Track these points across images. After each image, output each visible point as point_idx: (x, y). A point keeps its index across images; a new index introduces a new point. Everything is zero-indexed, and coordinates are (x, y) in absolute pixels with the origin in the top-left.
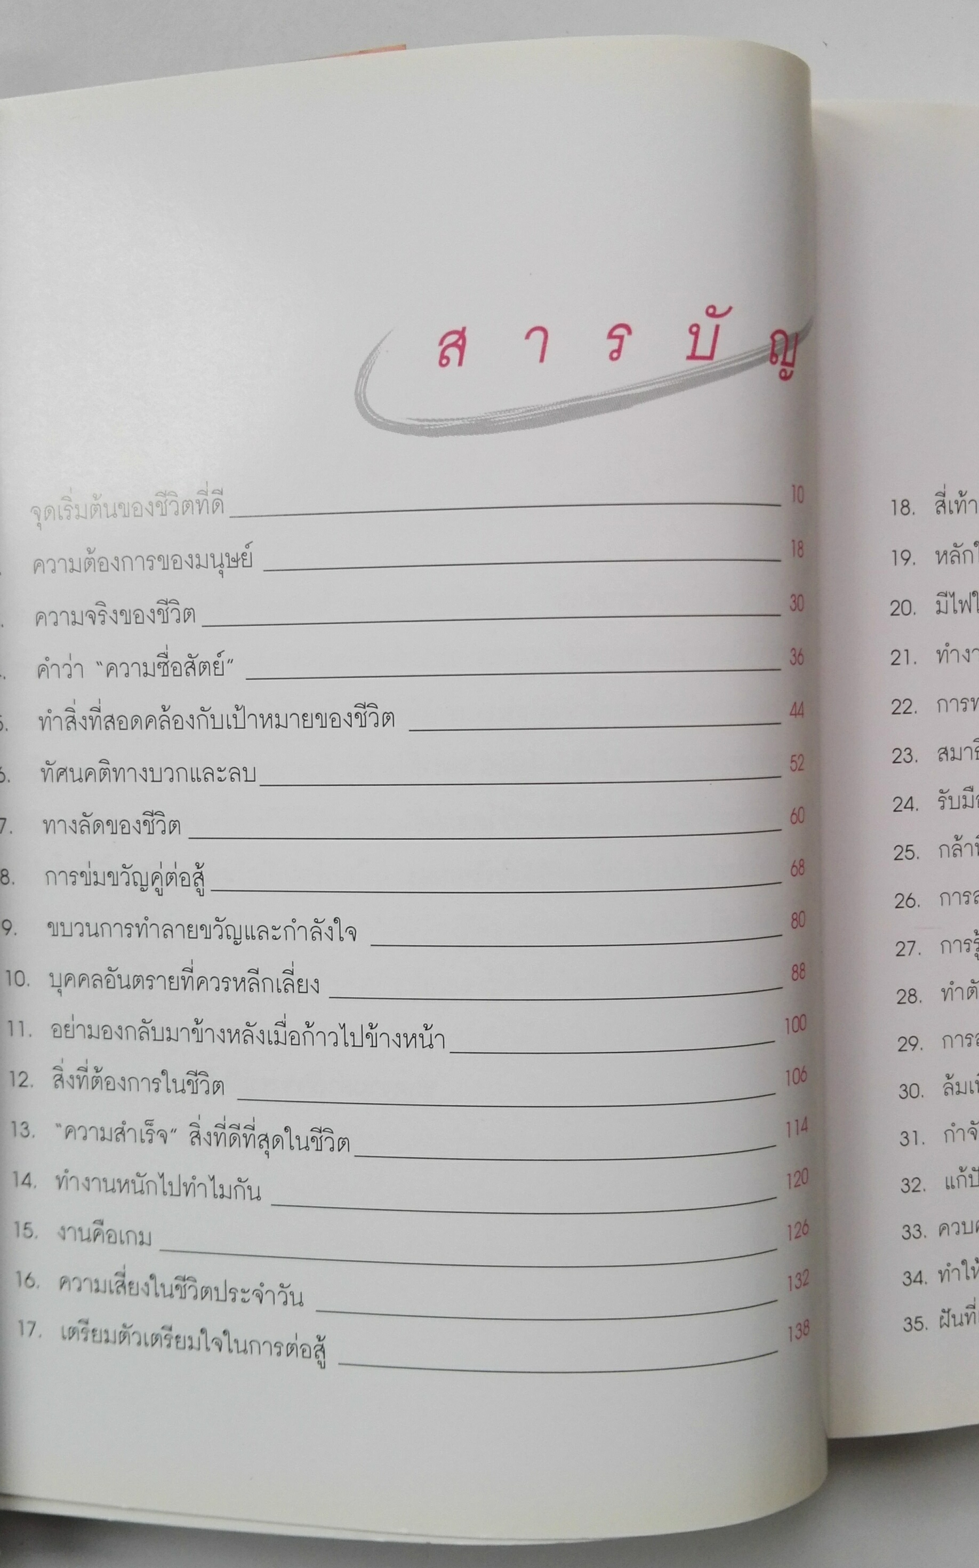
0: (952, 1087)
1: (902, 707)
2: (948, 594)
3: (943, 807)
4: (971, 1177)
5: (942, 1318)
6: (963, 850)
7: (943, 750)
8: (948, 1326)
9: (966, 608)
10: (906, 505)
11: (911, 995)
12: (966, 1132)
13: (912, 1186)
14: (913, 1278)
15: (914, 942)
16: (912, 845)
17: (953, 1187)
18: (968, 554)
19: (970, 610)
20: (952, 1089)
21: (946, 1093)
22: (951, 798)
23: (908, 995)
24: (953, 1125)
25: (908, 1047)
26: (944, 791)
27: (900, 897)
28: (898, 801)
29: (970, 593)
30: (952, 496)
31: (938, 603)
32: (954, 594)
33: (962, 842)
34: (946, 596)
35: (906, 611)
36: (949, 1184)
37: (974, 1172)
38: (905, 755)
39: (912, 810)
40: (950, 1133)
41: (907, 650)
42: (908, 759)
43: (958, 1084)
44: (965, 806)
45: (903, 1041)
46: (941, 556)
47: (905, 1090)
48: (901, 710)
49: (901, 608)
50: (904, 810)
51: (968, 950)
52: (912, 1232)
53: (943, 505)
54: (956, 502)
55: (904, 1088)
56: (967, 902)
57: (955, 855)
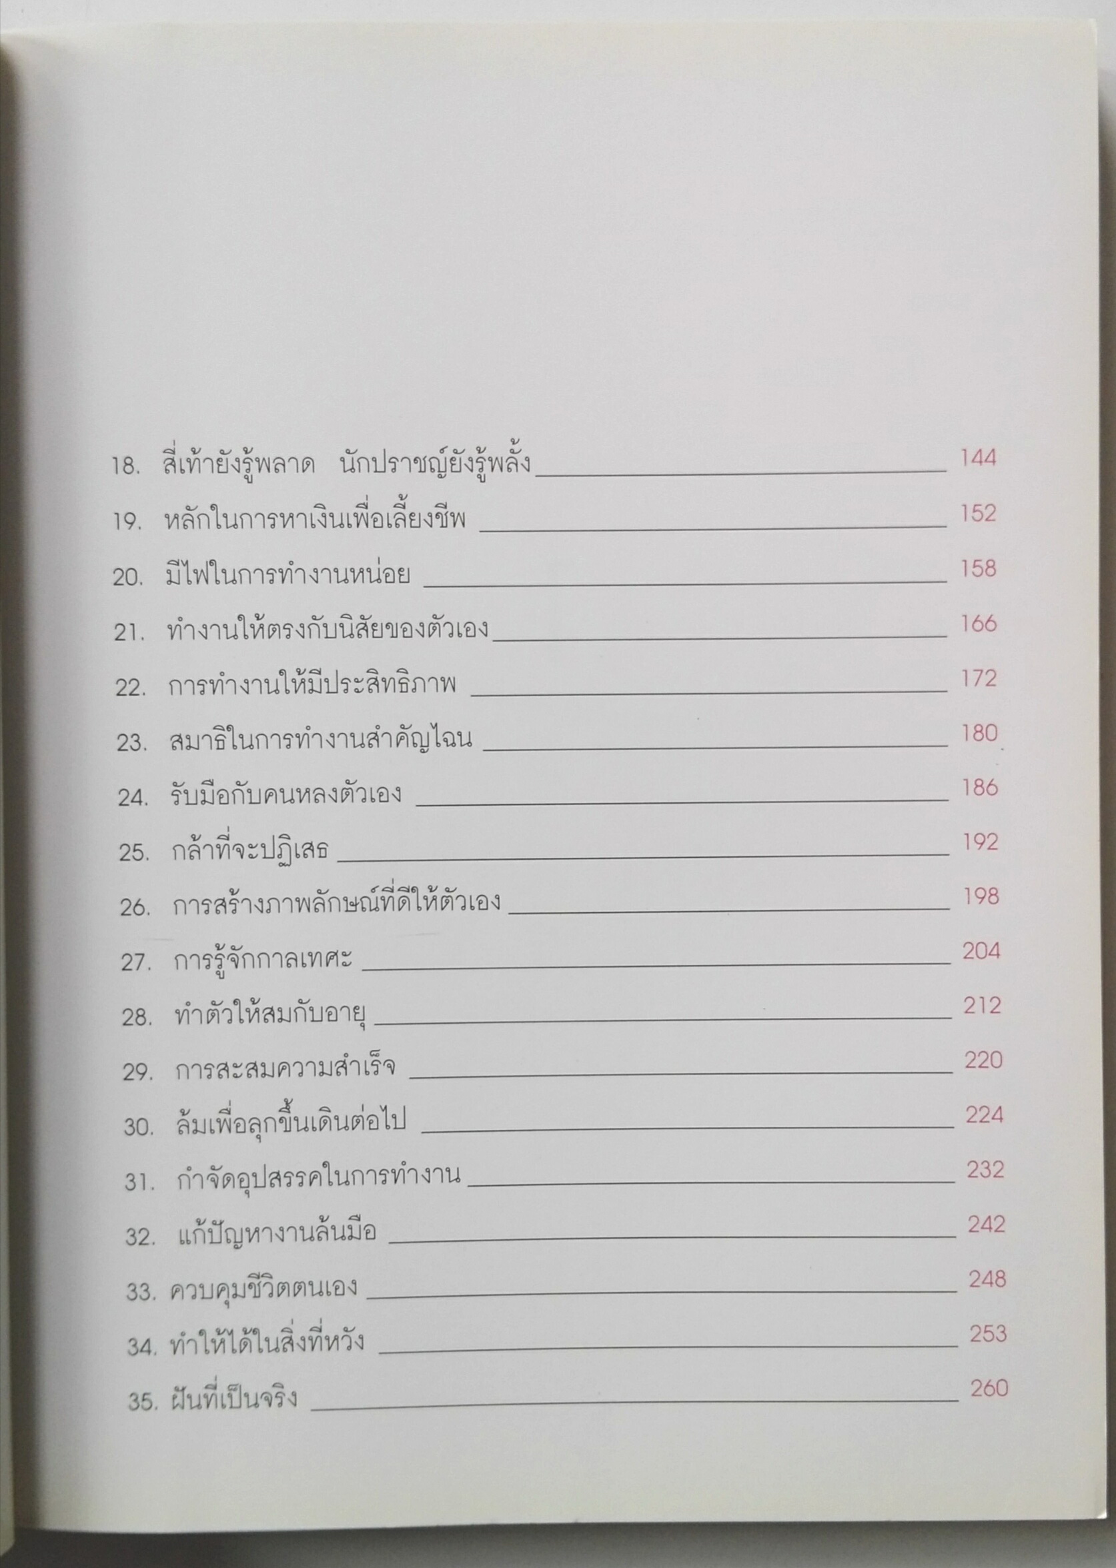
0: (187, 1124)
1: (128, 688)
2: (180, 563)
3: (177, 802)
4: (210, 1231)
5: (174, 1397)
6: (201, 853)
7: (177, 738)
8: (183, 1408)
9: (202, 579)
10: (129, 462)
11: (139, 1016)
12: (205, 1179)
13: (139, 1238)
14: (140, 1346)
15: (143, 955)
16: (140, 844)
17: (188, 1242)
18: (204, 519)
19: (207, 581)
20: (188, 1127)
21: (180, 1132)
22: (186, 792)
23: (135, 1016)
24: (189, 1169)
25: (134, 1075)
26: (178, 784)
27: (126, 903)
28: (124, 793)
29: (207, 562)
30: (183, 453)
31: (169, 572)
32: (187, 562)
33: (200, 843)
34: (178, 564)
35: (131, 580)
36: (184, 1238)
37: (215, 1226)
38: (131, 742)
39: (140, 804)
40: (185, 1177)
41: (133, 624)
42: (136, 746)
43: (195, 1121)
44: (204, 801)
45: (129, 1068)
46: (172, 520)
47: (131, 1126)
48: (127, 691)
49: (125, 577)
50: (131, 804)
51: (208, 966)
52: (139, 1292)
53: (173, 463)
54: (188, 460)
55: (129, 1122)
56: (207, 912)
57: (191, 857)
